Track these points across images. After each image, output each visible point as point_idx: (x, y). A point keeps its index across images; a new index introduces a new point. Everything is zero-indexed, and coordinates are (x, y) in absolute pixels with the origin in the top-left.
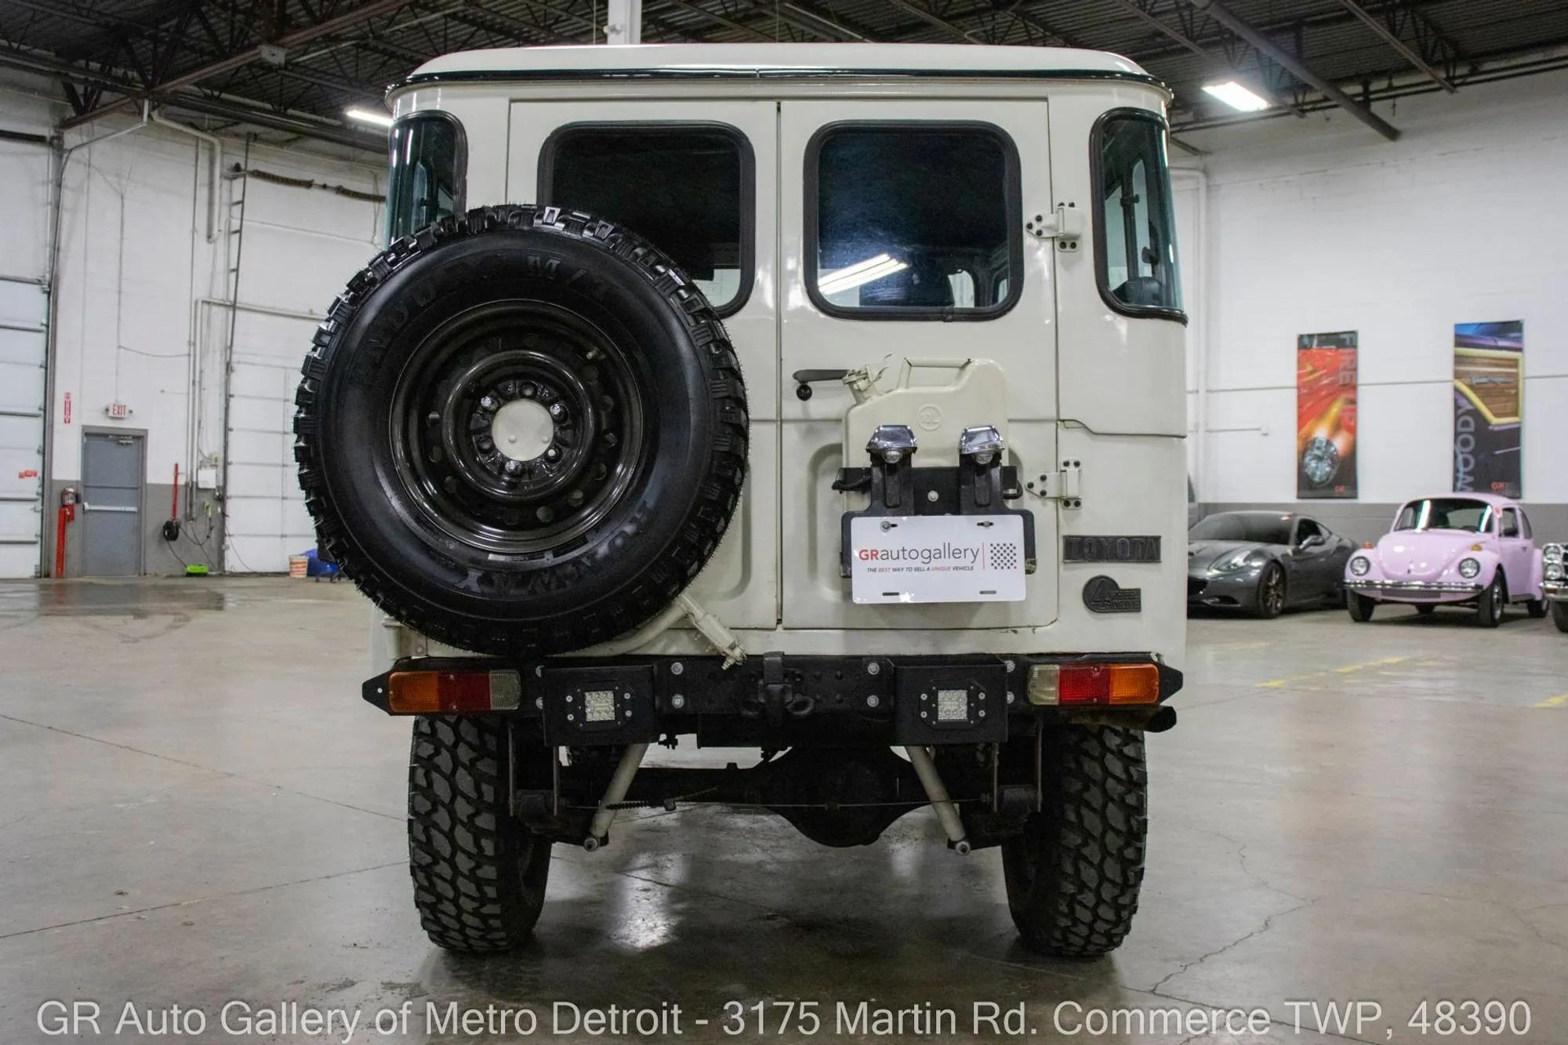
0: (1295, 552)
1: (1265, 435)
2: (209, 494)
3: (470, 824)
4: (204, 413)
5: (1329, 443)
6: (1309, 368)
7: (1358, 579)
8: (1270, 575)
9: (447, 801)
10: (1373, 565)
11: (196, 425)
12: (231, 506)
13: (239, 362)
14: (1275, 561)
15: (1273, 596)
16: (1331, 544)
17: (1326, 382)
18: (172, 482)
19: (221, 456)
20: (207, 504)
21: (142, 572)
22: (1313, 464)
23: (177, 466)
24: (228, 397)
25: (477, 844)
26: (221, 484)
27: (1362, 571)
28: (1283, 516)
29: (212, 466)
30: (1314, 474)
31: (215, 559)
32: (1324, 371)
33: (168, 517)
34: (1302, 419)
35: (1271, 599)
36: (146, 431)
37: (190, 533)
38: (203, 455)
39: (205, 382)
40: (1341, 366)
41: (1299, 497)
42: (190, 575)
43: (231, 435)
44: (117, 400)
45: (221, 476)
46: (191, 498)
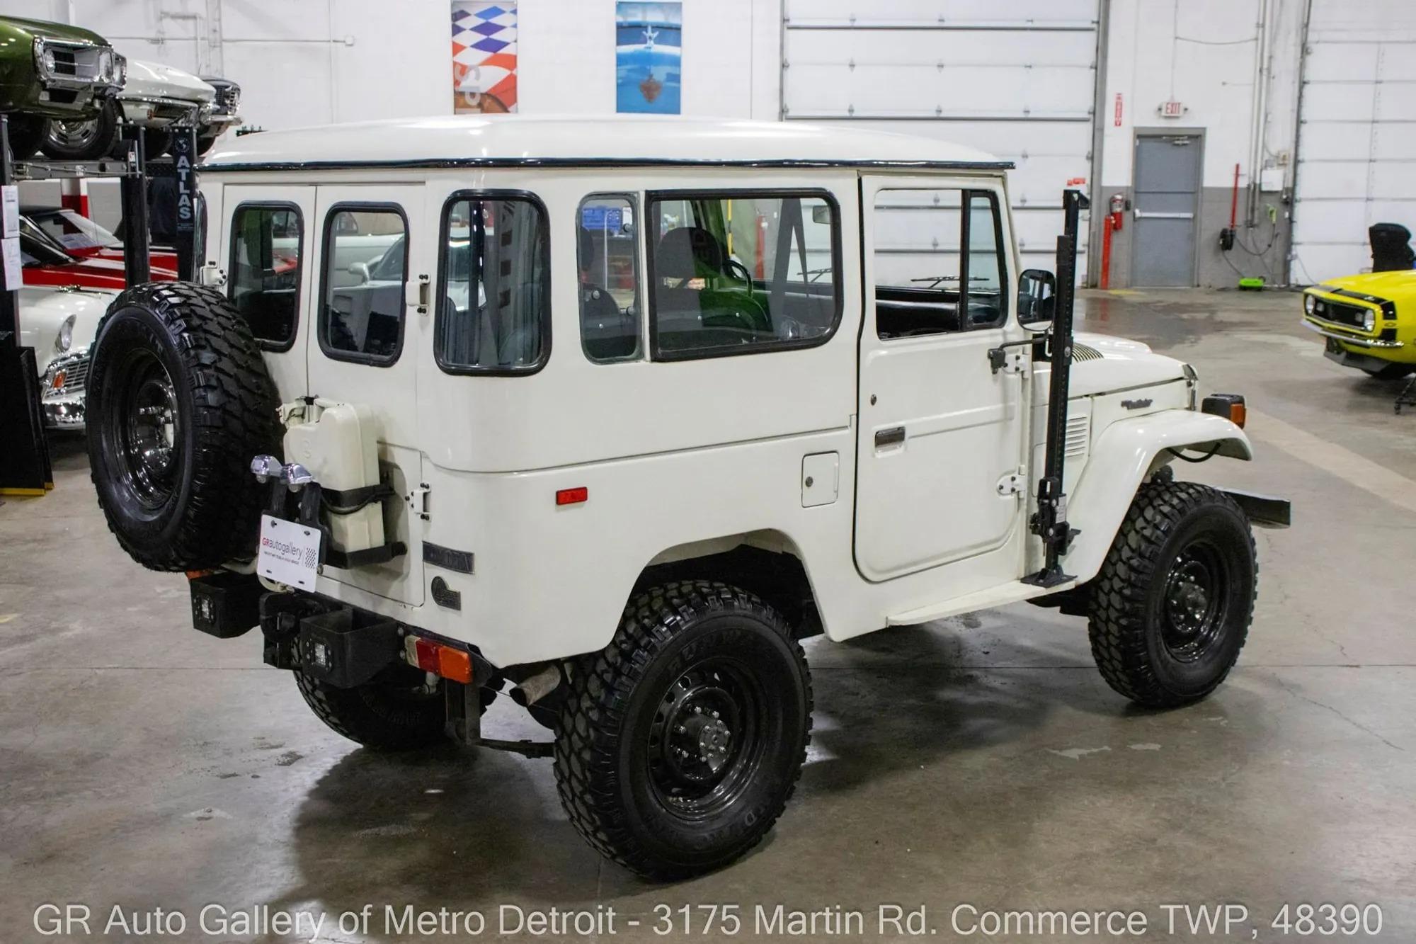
2: (1273, 198)
4: (1271, 105)
11: (1263, 119)
12: (1301, 211)
13: (1319, 42)
18: (1232, 185)
19: (1292, 152)
20: (1270, 209)
21: (1196, 283)
23: (1238, 167)
24: (1302, 84)
26: (1290, 185)
29: (1280, 165)
31: (1279, 270)
33: (1226, 224)
36: (1204, 129)
37: (1250, 243)
38: (1270, 153)
39: (1275, 71)
42: (1244, 288)
43: (1304, 129)
44: (1172, 97)
45: (1290, 176)
46: (1253, 202)
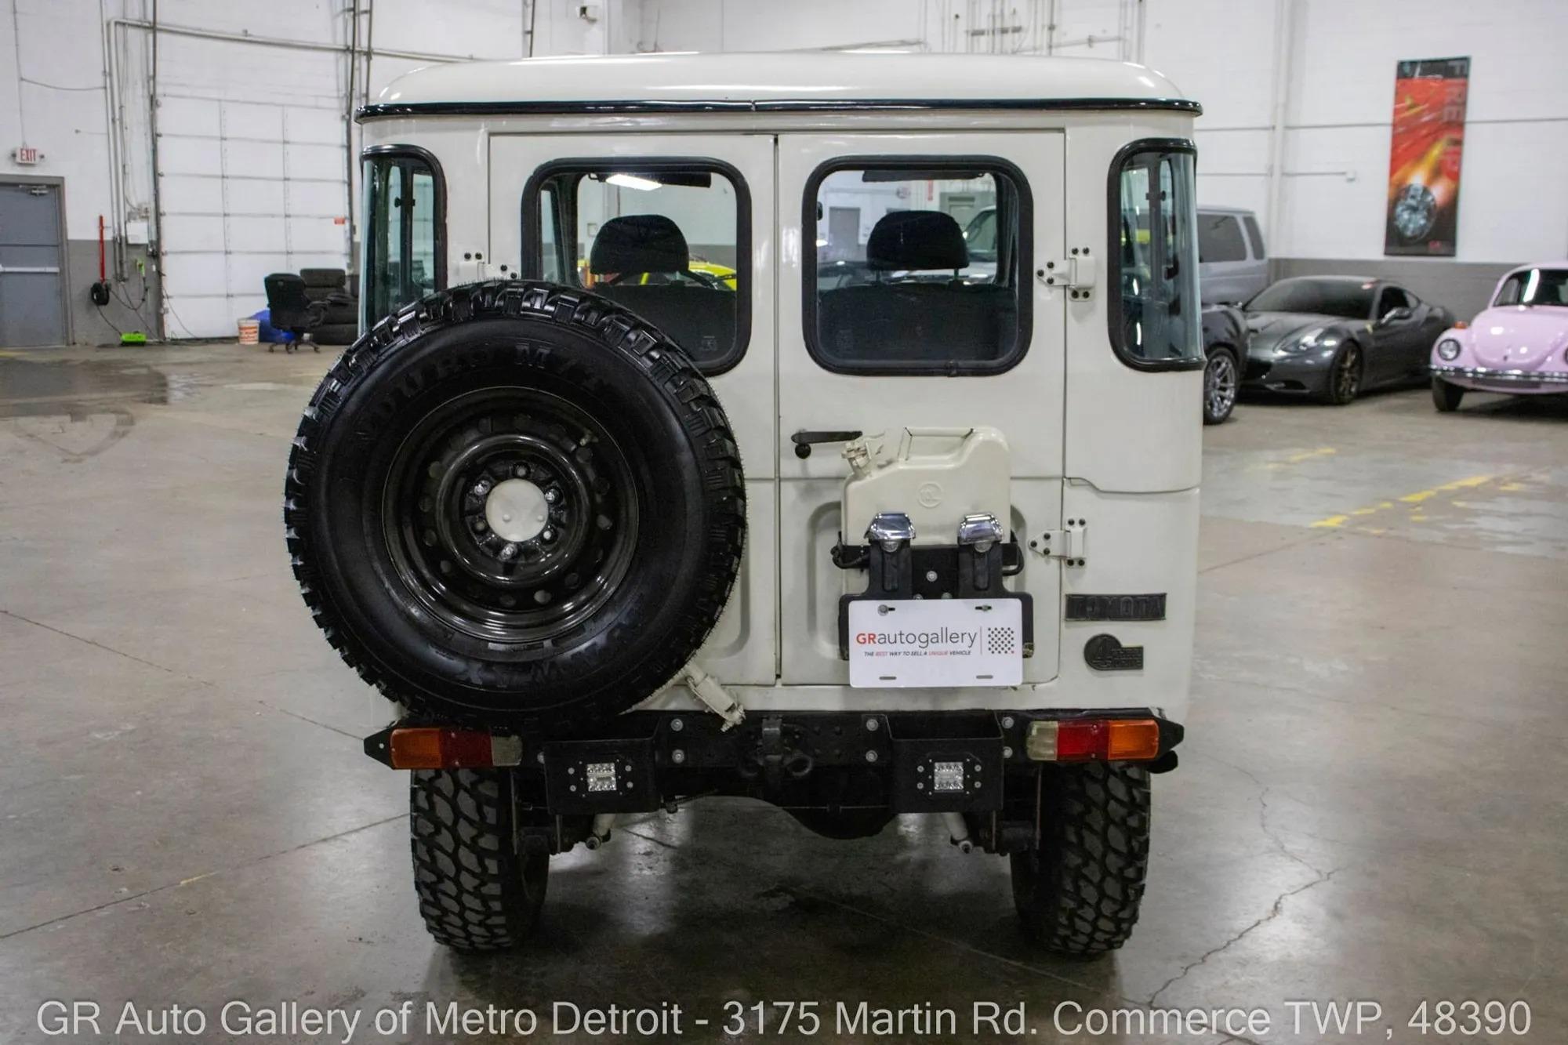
0: (1375, 328)
1: (1351, 180)
2: (140, 250)
3: (473, 847)
4: (128, 157)
5: (1426, 191)
6: (1408, 102)
7: (1446, 365)
8: (1344, 359)
9: (449, 823)
10: (1465, 349)
11: (120, 171)
12: (167, 263)
13: (165, 95)
14: (1352, 340)
15: (1346, 380)
16: (1420, 314)
17: (1426, 119)
18: (97, 237)
19: (153, 205)
20: (139, 262)
21: (71, 341)
22: (1406, 216)
23: (101, 219)
24: (155, 136)
25: (481, 863)
26: (154, 238)
27: (1451, 355)
28: (1362, 284)
29: (143, 217)
30: (1406, 227)
31: (152, 324)
32: (1427, 105)
33: (95, 278)
34: (1396, 163)
35: (1344, 383)
36: (62, 179)
37: (123, 297)
38: (130, 205)
39: (127, 119)
40: (1448, 99)
41: (1386, 253)
42: (125, 344)
43: (162, 181)
44: (24, 144)
45: (154, 229)
46: (121, 256)
